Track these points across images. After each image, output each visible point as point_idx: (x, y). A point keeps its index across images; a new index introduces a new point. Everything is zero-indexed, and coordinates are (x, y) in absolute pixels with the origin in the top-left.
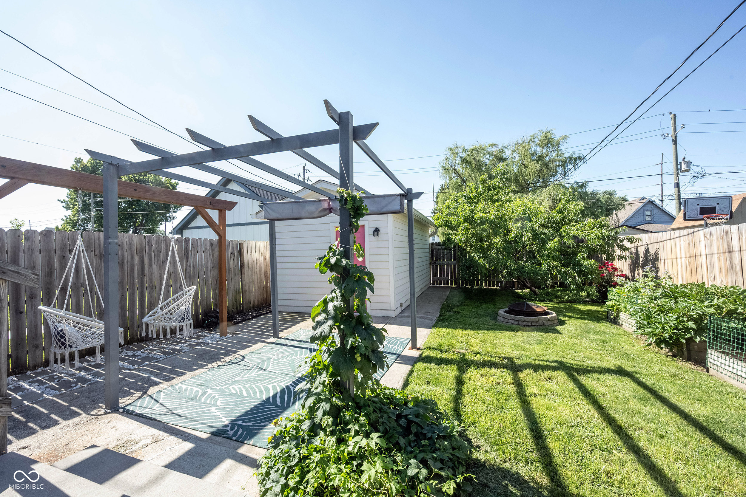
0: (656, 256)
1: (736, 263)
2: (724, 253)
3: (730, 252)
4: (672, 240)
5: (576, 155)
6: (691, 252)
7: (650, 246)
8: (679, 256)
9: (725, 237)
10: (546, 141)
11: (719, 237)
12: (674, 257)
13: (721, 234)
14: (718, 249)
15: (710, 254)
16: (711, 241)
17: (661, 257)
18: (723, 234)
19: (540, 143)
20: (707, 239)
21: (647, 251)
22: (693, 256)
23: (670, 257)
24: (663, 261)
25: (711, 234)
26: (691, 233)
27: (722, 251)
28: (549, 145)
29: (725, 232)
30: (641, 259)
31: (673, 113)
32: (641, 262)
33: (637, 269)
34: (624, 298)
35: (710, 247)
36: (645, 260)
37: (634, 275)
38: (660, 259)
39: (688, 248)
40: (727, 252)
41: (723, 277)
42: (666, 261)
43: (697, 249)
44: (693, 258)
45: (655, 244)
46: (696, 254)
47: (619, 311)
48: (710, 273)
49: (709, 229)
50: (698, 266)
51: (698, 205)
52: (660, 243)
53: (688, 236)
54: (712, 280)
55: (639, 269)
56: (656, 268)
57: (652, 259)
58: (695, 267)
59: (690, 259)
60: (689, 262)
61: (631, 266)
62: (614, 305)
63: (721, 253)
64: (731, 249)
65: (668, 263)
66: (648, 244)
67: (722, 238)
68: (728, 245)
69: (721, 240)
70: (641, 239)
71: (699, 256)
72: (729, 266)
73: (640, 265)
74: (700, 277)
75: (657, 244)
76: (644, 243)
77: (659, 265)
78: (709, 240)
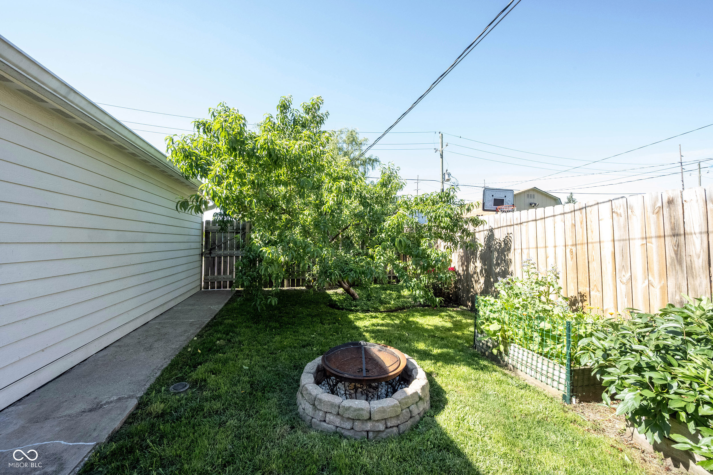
0: (506, 245)
1: (693, 254)
2: (659, 237)
3: (675, 235)
5: (373, 158)
6: (579, 238)
7: (496, 232)
8: (550, 244)
9: (666, 210)
10: (352, 139)
11: (649, 209)
12: (541, 244)
13: (654, 206)
14: (645, 232)
15: (624, 240)
16: (628, 218)
17: (515, 245)
18: (659, 205)
19: (346, 139)
20: (619, 215)
21: (490, 237)
22: (582, 244)
23: (533, 244)
24: (519, 251)
25: (629, 207)
26: (581, 209)
27: (653, 234)
28: (354, 143)
29: (665, 200)
30: (480, 249)
31: (441, 133)
32: (478, 253)
33: (473, 262)
34: (521, 319)
35: (624, 227)
36: (486, 250)
37: (467, 270)
38: (512, 248)
39: (572, 232)
40: (668, 236)
41: (654, 278)
42: (525, 251)
43: (592, 232)
44: (581, 246)
45: (506, 228)
46: (589, 241)
47: (508, 342)
48: (619, 270)
49: (624, 199)
50: (594, 259)
51: (493, 196)
52: (515, 226)
53: (573, 213)
54: (625, 281)
55: (476, 262)
56: (505, 261)
57: (499, 249)
58: (585, 259)
59: (574, 249)
60: (572, 252)
61: (462, 257)
62: (500, 330)
63: (651, 238)
64: (679, 229)
65: (528, 254)
66: (493, 229)
67: (657, 212)
68: (671, 222)
69: (655, 216)
70: (485, 221)
71: (595, 242)
72: (673, 261)
73: (478, 256)
74: (595, 276)
75: (508, 227)
76: (487, 227)
77: (511, 256)
78: (621, 216)
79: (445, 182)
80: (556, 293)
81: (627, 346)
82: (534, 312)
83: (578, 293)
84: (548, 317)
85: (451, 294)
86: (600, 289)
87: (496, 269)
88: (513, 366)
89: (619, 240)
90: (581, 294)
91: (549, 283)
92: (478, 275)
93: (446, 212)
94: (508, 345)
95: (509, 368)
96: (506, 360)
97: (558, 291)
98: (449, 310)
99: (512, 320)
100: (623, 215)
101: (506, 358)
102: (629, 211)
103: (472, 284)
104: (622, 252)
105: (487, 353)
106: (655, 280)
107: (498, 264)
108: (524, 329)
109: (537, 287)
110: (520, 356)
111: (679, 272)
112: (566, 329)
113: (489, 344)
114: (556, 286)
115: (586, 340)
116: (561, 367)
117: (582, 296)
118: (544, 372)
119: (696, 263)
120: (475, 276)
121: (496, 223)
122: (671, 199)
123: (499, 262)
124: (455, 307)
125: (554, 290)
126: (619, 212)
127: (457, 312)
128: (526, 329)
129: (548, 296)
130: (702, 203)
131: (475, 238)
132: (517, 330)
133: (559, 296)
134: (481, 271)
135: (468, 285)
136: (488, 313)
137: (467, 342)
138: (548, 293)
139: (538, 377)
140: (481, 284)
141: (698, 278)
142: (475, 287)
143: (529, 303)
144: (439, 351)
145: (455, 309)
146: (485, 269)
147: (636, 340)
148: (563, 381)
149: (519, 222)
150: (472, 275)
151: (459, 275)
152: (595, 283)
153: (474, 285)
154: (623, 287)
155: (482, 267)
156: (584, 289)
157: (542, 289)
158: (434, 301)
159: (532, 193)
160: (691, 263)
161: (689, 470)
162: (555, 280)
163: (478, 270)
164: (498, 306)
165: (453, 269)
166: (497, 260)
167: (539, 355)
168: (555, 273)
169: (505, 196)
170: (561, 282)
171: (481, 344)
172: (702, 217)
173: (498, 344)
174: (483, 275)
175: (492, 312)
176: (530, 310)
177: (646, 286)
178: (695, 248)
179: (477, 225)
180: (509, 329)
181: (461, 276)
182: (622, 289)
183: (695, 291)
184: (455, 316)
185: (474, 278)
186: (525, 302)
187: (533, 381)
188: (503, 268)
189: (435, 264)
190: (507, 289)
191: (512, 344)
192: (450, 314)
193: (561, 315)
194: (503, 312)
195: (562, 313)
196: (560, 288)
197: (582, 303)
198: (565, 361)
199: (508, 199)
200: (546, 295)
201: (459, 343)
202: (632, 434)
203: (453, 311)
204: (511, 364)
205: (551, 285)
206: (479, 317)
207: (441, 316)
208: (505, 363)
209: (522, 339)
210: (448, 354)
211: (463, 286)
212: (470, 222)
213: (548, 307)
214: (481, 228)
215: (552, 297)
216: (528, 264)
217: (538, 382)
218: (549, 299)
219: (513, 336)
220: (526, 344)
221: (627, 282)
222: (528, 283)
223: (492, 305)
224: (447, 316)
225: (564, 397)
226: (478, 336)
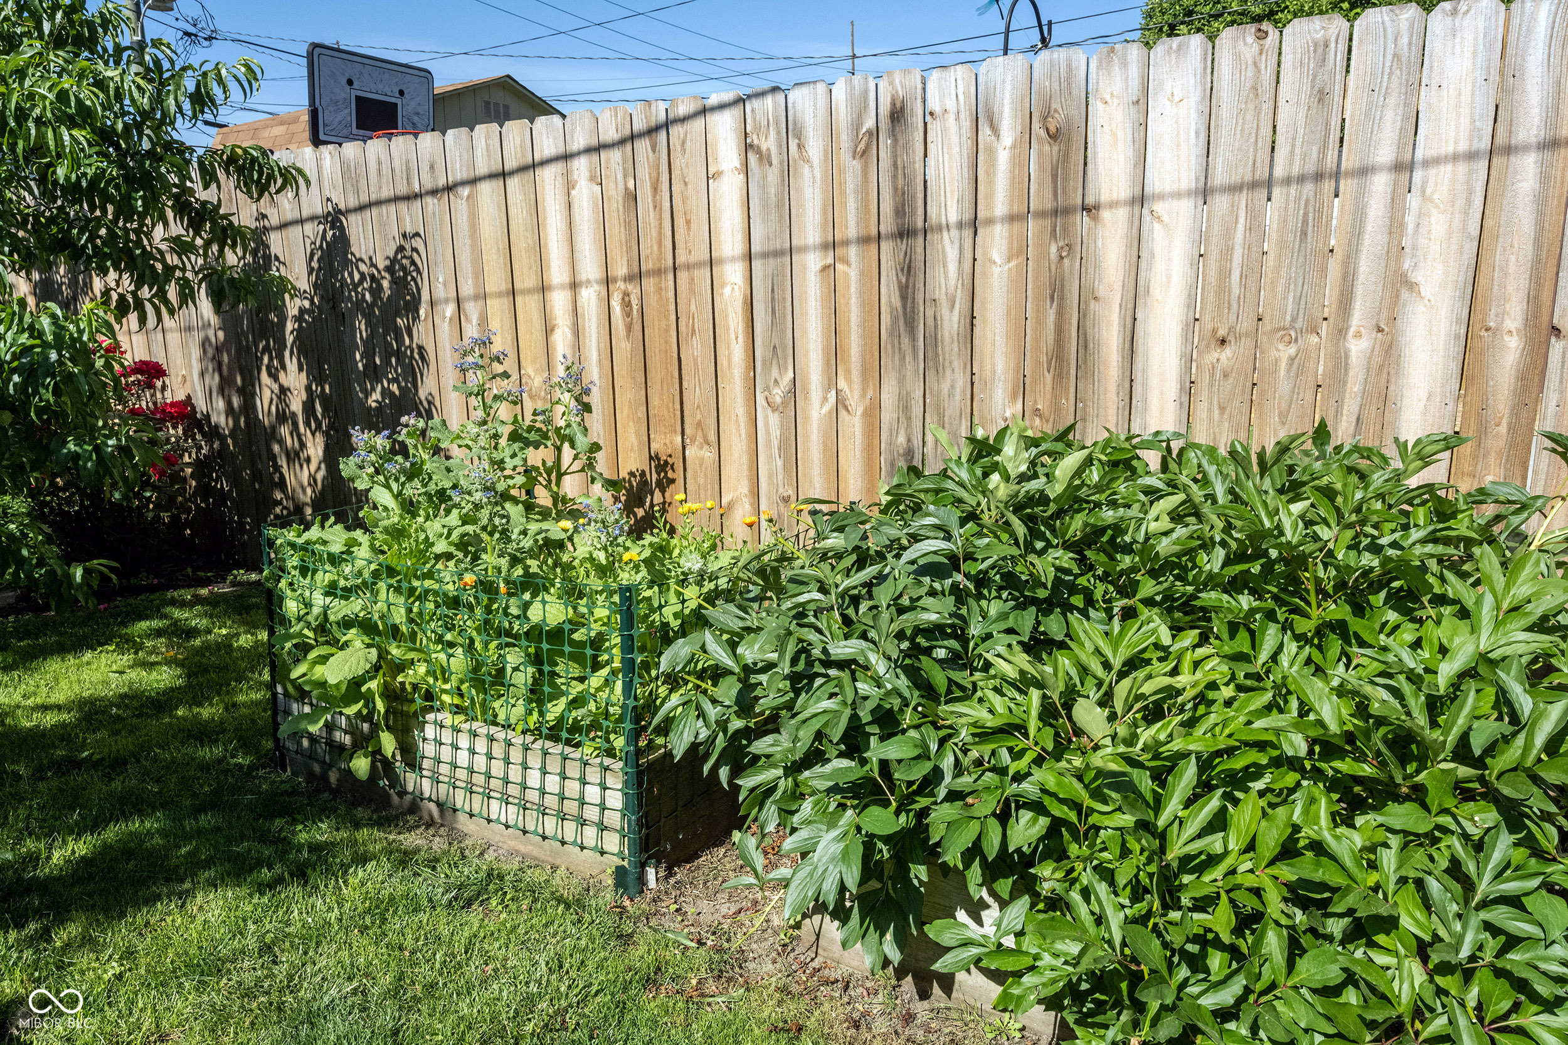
0: (400, 284)
1: (941, 295)
2: (864, 240)
3: (904, 233)
4: (513, 183)
6: (649, 246)
7: (354, 226)
8: (558, 274)
9: (885, 145)
11: (845, 140)
12: (526, 279)
13: (857, 124)
14: (831, 220)
15: (777, 254)
16: (788, 171)
17: (434, 284)
18: (869, 123)
20: (765, 159)
21: (333, 252)
22: (659, 272)
23: (496, 281)
24: (450, 310)
25: (791, 128)
26: (652, 131)
27: (852, 232)
29: (885, 108)
30: (293, 307)
32: (290, 326)
33: (268, 368)
34: (455, 603)
35: (779, 206)
36: (320, 313)
37: (249, 406)
38: (425, 296)
39: (627, 224)
40: (887, 237)
41: (849, 381)
42: (472, 309)
43: (688, 222)
44: (657, 279)
45: (392, 208)
46: (682, 259)
47: (413, 708)
48: (764, 361)
49: (780, 97)
50: (694, 330)
51: (350, 82)
52: (429, 200)
53: (629, 146)
54: (778, 400)
55: (284, 367)
56: (398, 354)
57: (374, 303)
58: (667, 331)
59: (634, 289)
60: (626, 304)
61: (218, 349)
62: (377, 668)
63: (846, 243)
64: (913, 213)
65: (484, 321)
66: (340, 212)
67: (864, 152)
68: (895, 189)
69: (856, 163)
70: (300, 171)
71: (699, 265)
72: (895, 320)
73: (290, 339)
74: (697, 392)
75: (403, 206)
76: (313, 203)
77: (422, 334)
78: (771, 165)
79: (149, 13)
80: (582, 470)
81: (816, 652)
82: (504, 562)
83: (651, 458)
84: (558, 570)
85: (189, 524)
86: (712, 437)
87: (367, 395)
88: (439, 805)
89: (765, 255)
90: (659, 459)
91: (558, 430)
92: (295, 425)
93: (62, 96)
94: (413, 722)
95: (426, 817)
96: (410, 788)
97: (589, 458)
98: (173, 602)
99: (420, 614)
100: (775, 161)
101: (410, 780)
102: (793, 144)
103: (277, 468)
104: (773, 299)
105: (333, 777)
106: (852, 389)
107: (374, 374)
108: (472, 641)
109: (513, 456)
110: (463, 758)
111: (909, 358)
112: (620, 612)
113: (338, 736)
114: (582, 441)
115: (684, 645)
116: (606, 769)
117: (662, 466)
118: (551, 802)
119: (946, 324)
120: (285, 431)
121: (348, 185)
122: (898, 105)
123: (378, 361)
124: (204, 583)
125: (576, 457)
126: (764, 148)
127: (213, 602)
128: (478, 645)
129: (558, 484)
130: (967, 124)
131: (267, 258)
132: (442, 656)
133: (593, 480)
134: (308, 407)
135: (256, 476)
136: (319, 600)
137: (246, 745)
138: (557, 472)
139: (530, 827)
140: (313, 466)
141: (948, 373)
142: (291, 481)
143: (484, 528)
144: (81, 847)
145: (204, 592)
146: (324, 398)
147: (836, 621)
148: (614, 819)
149: (442, 182)
150: (273, 428)
151: (213, 433)
152: (699, 417)
153: (285, 470)
154: (774, 419)
155: (308, 388)
156: (665, 442)
157: (536, 457)
158: (58, 584)
159: (499, 97)
160: (936, 327)
161: (954, 995)
162: (578, 419)
163: (296, 405)
164: (360, 563)
165: (183, 412)
166: (368, 355)
167: (529, 738)
168: (578, 390)
169: (401, 93)
170: (597, 423)
171: (305, 743)
172: (966, 170)
173: (375, 728)
174: (319, 426)
175: (336, 596)
176: (489, 559)
177: (830, 412)
178: (946, 273)
179: (263, 189)
180: (412, 655)
181: (222, 438)
182: (771, 424)
183: (939, 414)
184: (204, 622)
185: (281, 442)
186: (470, 529)
187: (513, 844)
188: (394, 388)
189: (21, 388)
190: (397, 480)
191: (430, 717)
192: (176, 623)
193: (601, 557)
194: (382, 585)
195: (605, 549)
196: (595, 447)
197: (663, 492)
198: (619, 742)
199: (413, 104)
200: (549, 481)
201: (205, 767)
202: (818, 935)
203: (198, 600)
204: (430, 799)
205: (563, 438)
206: (285, 622)
207: (129, 644)
208: (408, 798)
209: (464, 687)
210: (128, 850)
211: (236, 481)
212: (228, 173)
213: (558, 529)
214: (284, 206)
215: (570, 486)
216: (480, 362)
217: (531, 847)
218: (561, 493)
219: (431, 680)
220: (483, 704)
221: (784, 403)
222: (482, 441)
223: (335, 560)
224: (158, 633)
225: (620, 872)
226: (287, 712)
